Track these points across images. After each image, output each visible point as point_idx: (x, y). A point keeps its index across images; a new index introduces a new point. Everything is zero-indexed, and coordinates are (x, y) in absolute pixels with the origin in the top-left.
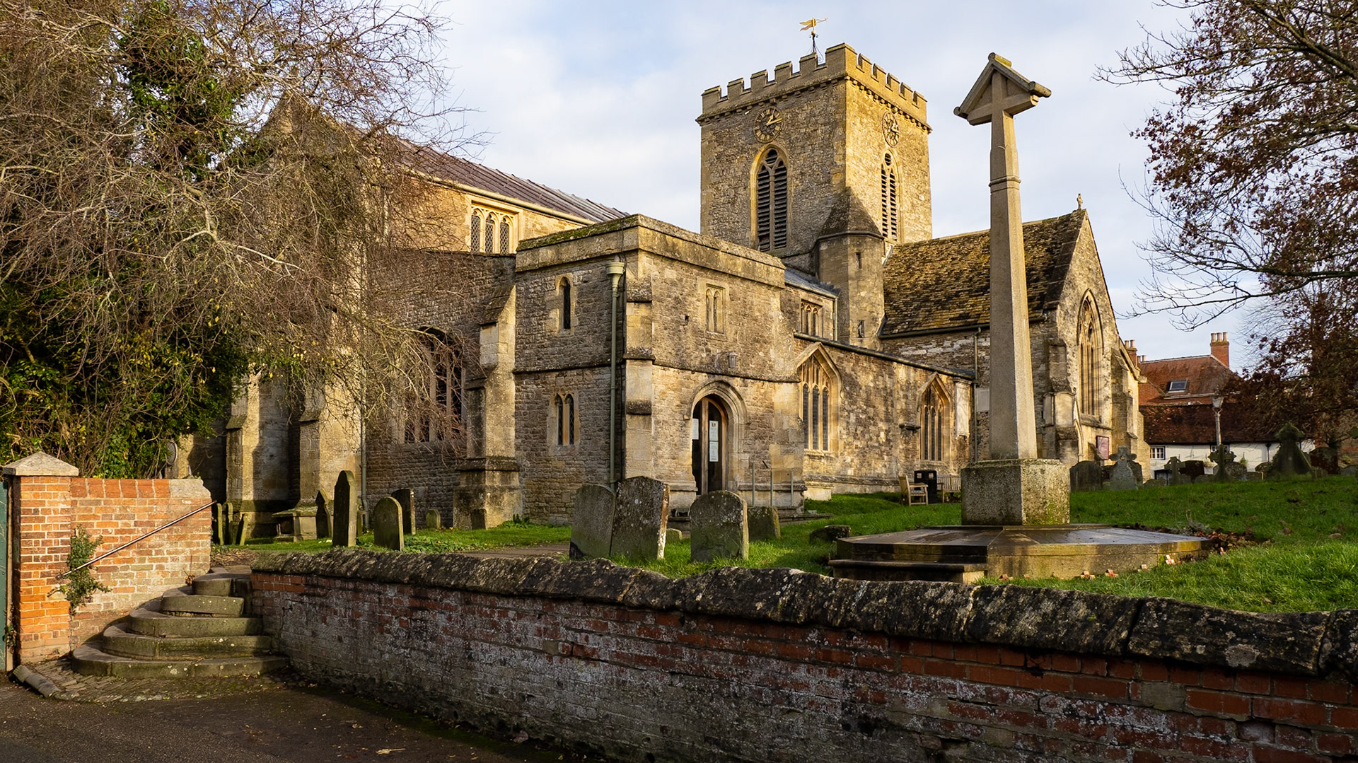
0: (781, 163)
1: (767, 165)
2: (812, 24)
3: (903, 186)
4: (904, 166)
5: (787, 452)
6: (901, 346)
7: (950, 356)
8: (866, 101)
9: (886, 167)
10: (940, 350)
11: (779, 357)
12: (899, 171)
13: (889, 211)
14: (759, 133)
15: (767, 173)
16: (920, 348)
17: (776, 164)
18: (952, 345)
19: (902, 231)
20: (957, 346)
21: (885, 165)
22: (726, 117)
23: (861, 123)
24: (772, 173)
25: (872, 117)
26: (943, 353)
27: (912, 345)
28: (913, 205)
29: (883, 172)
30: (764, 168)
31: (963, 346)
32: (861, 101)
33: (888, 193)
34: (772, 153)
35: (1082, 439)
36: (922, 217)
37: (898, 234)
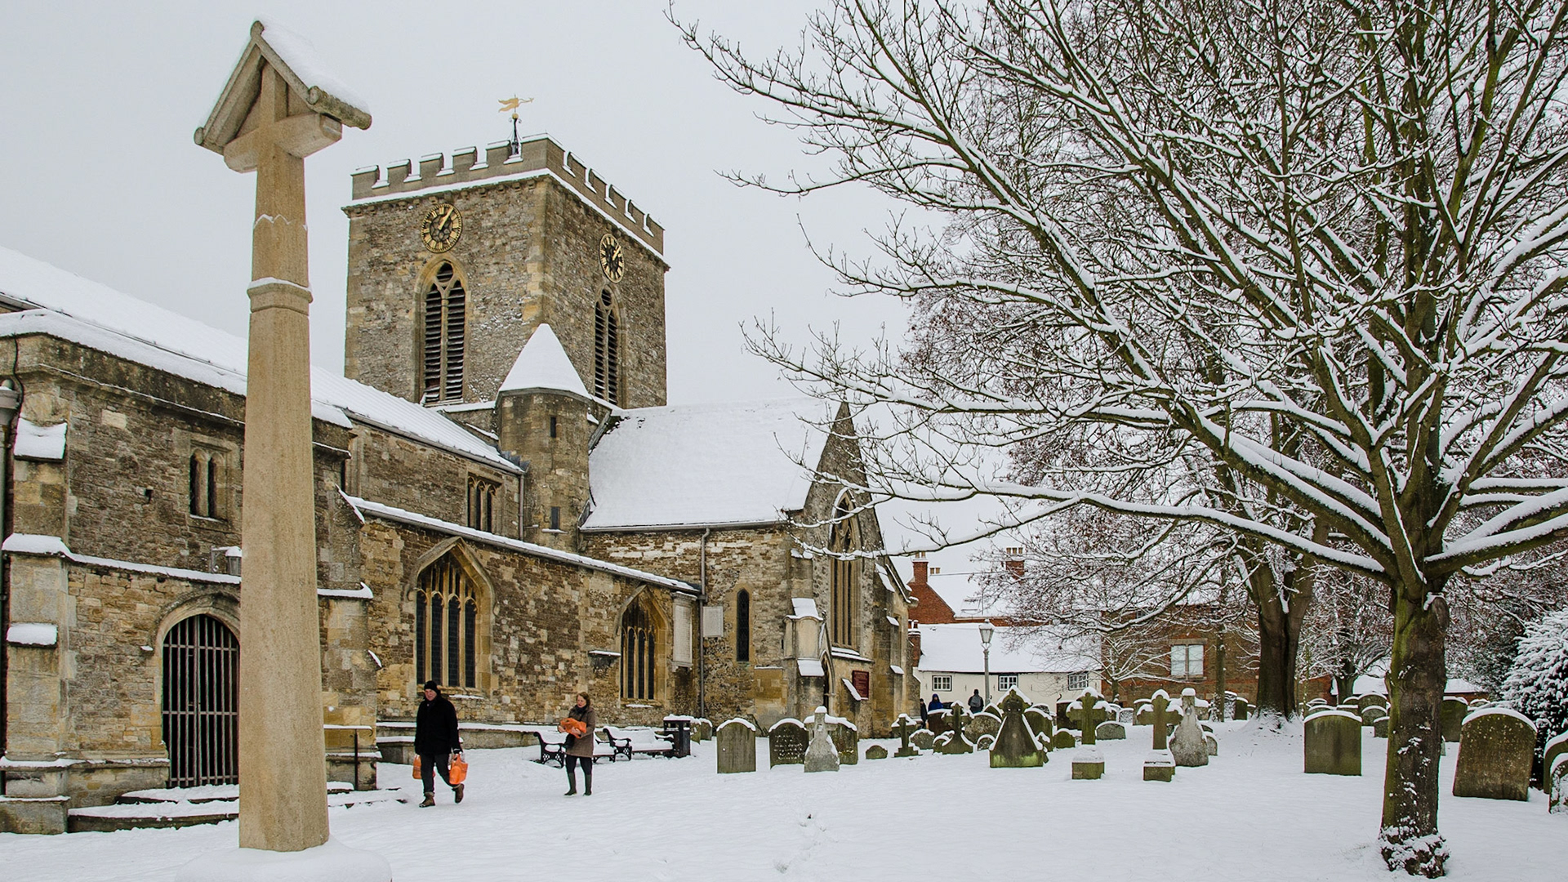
0: (458, 284)
1: (439, 285)
2: (514, 103)
3: (626, 335)
4: (629, 309)
5: (350, 703)
6: (609, 545)
7: (672, 563)
8: (575, 215)
9: (603, 307)
10: (658, 553)
11: (336, 560)
12: (621, 314)
13: (606, 366)
14: (428, 239)
15: (439, 294)
16: (634, 549)
17: (450, 284)
18: (674, 548)
19: (624, 392)
20: (680, 550)
21: (602, 304)
22: (384, 210)
23: (568, 244)
24: (445, 294)
25: (583, 238)
26: (662, 558)
27: (624, 544)
28: (640, 362)
29: (598, 312)
30: (434, 287)
31: (687, 551)
32: (568, 215)
33: (606, 341)
34: (446, 270)
35: (833, 675)
36: (653, 377)
37: (619, 397)
